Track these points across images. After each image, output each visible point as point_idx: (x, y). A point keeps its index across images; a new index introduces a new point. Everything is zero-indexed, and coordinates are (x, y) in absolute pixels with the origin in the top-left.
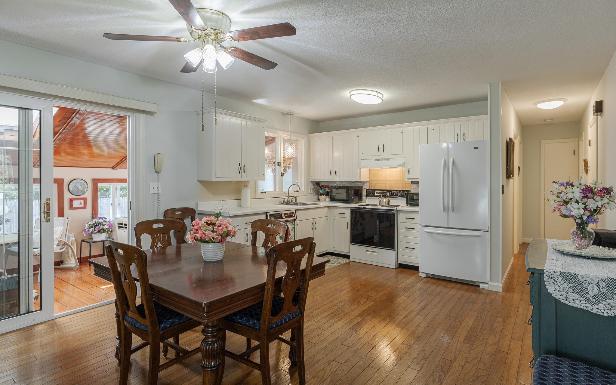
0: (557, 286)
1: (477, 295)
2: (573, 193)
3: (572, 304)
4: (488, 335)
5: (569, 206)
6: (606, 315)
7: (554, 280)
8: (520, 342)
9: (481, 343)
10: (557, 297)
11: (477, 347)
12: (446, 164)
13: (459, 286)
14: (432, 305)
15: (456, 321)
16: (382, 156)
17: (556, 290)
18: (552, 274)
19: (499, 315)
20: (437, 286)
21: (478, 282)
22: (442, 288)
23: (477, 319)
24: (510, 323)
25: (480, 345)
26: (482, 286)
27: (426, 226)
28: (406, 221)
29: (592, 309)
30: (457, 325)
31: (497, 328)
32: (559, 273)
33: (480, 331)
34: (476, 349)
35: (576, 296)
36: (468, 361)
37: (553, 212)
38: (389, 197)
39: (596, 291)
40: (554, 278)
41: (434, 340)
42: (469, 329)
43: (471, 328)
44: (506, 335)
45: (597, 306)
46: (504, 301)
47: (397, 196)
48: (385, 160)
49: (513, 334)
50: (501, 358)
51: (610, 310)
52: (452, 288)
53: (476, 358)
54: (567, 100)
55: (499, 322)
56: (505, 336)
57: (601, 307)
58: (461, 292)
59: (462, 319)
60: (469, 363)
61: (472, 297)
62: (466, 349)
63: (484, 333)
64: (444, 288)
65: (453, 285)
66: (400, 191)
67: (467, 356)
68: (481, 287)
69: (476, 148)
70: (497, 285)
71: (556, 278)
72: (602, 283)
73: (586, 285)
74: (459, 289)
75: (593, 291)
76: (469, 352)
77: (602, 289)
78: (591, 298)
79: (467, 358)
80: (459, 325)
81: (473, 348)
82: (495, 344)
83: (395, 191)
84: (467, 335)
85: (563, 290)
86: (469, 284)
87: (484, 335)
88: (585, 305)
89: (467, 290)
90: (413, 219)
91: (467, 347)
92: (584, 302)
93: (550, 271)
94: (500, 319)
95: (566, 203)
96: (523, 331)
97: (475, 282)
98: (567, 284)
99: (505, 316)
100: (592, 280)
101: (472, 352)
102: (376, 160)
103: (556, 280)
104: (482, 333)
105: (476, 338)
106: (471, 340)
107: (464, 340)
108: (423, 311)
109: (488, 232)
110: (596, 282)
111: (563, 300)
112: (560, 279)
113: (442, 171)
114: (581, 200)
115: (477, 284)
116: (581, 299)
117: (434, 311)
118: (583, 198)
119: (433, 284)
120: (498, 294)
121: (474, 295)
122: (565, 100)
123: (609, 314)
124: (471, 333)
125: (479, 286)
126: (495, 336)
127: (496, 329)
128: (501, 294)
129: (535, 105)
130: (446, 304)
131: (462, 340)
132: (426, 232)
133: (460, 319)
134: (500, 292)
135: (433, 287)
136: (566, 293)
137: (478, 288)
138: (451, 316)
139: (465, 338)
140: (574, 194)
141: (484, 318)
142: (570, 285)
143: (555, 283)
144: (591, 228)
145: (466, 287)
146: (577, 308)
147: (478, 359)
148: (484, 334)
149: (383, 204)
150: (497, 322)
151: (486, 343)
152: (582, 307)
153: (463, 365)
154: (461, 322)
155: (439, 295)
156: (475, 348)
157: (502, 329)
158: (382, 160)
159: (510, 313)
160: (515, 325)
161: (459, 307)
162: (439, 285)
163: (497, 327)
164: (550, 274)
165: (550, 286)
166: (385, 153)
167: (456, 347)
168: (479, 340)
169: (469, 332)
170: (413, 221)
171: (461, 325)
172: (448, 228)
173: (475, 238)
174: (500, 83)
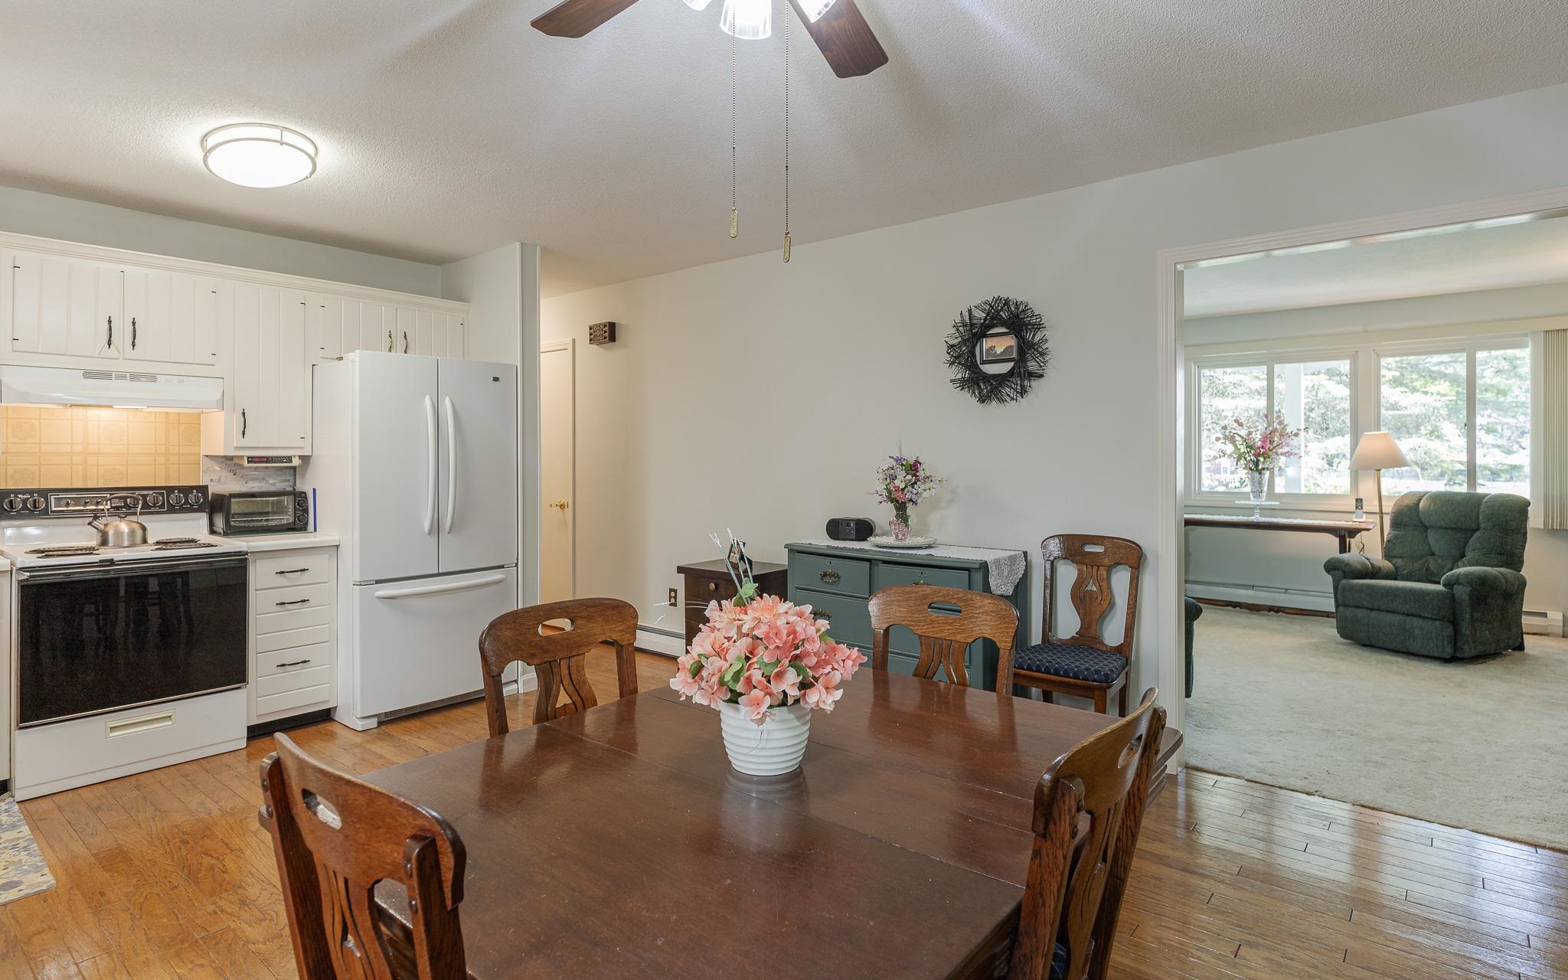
16: (121, 358)
27: (378, 582)
28: (282, 580)
38: (141, 514)
47: (162, 506)
48: (135, 377)
66: (170, 490)
69: (496, 379)
83: (151, 492)
90: (304, 570)
102: (88, 375)
109: (516, 567)
132: (378, 598)
149: (122, 541)
158: (121, 377)
166: (139, 351)
170: (304, 578)
172: (439, 575)
173: (494, 587)
174: (538, 248)
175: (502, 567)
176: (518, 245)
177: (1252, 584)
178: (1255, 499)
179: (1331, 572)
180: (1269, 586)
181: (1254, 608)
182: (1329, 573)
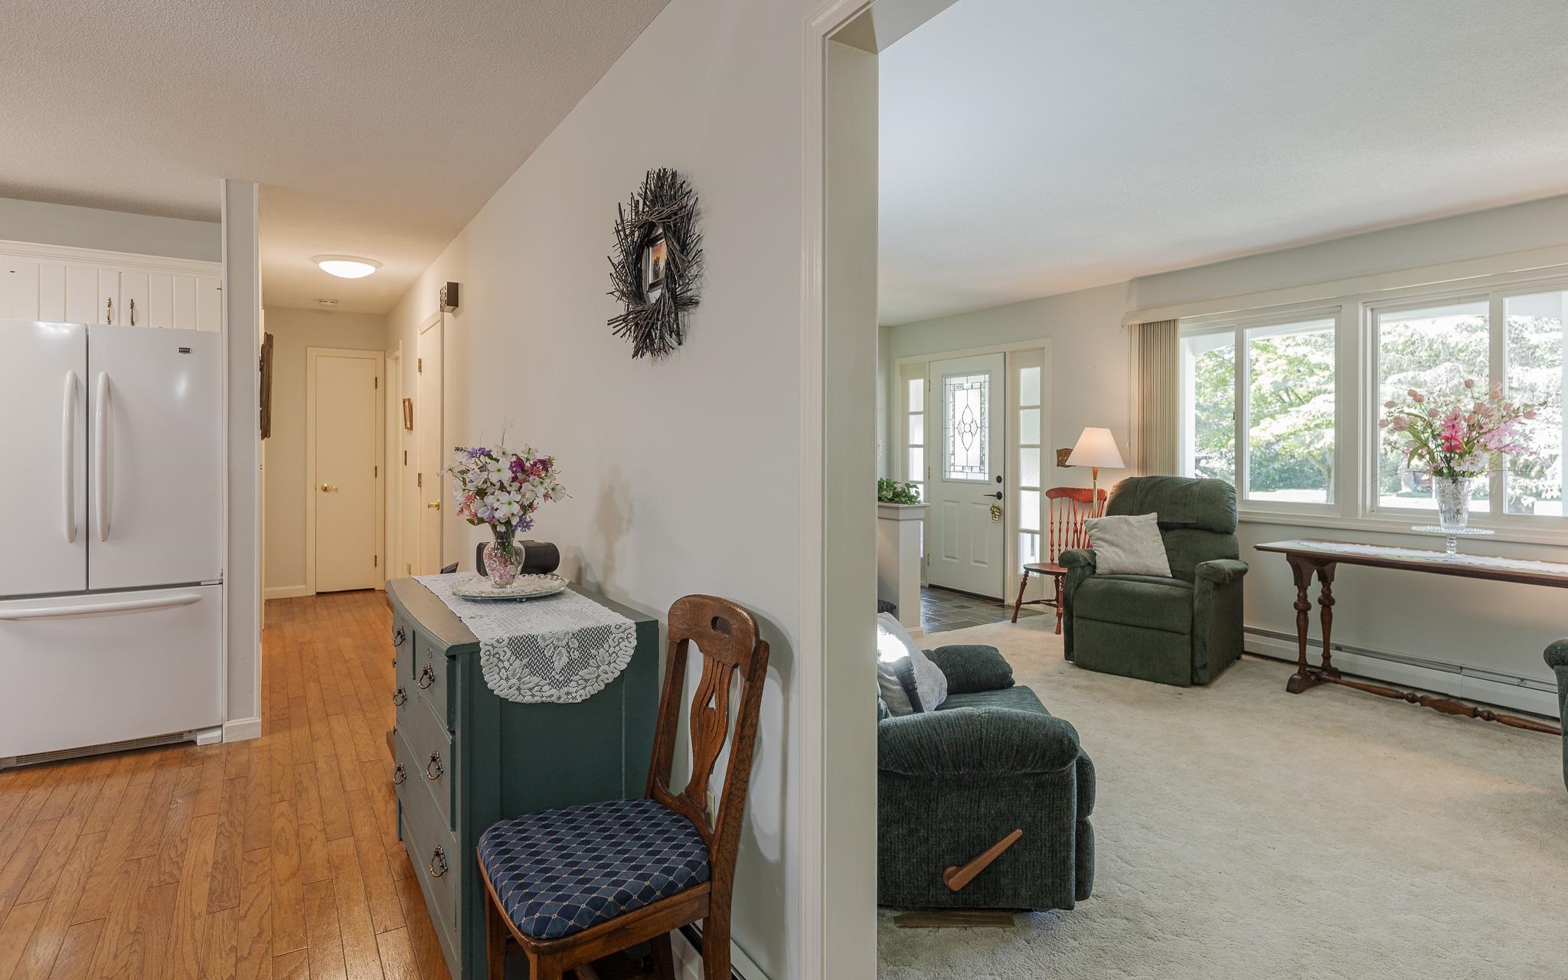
0: (503, 670)
1: (194, 769)
2: (499, 470)
3: (528, 699)
4: (269, 859)
5: (489, 499)
6: (579, 700)
7: (498, 658)
8: (348, 839)
9: (260, 890)
10: (502, 695)
11: (252, 904)
12: (82, 391)
13: (128, 761)
14: (57, 854)
15: (162, 864)
17: (501, 679)
18: (494, 648)
19: (277, 798)
20: (51, 790)
21: (190, 732)
22: (73, 788)
23: (221, 833)
24: (310, 804)
25: (257, 896)
26: (201, 739)
29: (559, 698)
30: (171, 875)
31: (285, 831)
32: (506, 641)
33: (244, 859)
34: (252, 910)
35: (536, 679)
36: (242, 956)
37: (458, 515)
39: (565, 659)
40: (497, 656)
41: (111, 957)
42: (210, 870)
43: (216, 863)
44: (312, 840)
45: (565, 689)
46: (274, 759)
49: (328, 829)
50: (322, 899)
51: (584, 688)
52: (109, 776)
53: (260, 935)
54: (382, 265)
55: (282, 814)
56: (310, 843)
57: (572, 687)
58: (145, 777)
59: (179, 853)
60: (246, 958)
61: (183, 779)
62: (223, 926)
63: (255, 861)
64: (81, 785)
65: (106, 766)
67: (234, 943)
68: (198, 744)
69: (185, 351)
70: (247, 722)
71: (502, 654)
72: (572, 642)
73: (550, 654)
74: (133, 772)
75: (561, 662)
76: (235, 929)
77: (573, 652)
78: (557, 677)
79: (234, 949)
80: (176, 872)
81: (242, 913)
82: (294, 874)
84: (210, 888)
85: (514, 675)
86: (160, 746)
87: (260, 865)
88: (548, 693)
89: (161, 765)
91: (223, 920)
92: (547, 687)
93: (491, 642)
94: (283, 807)
95: (481, 493)
96: (346, 812)
97: (181, 734)
98: (521, 660)
99: (291, 794)
100: (558, 639)
101: (242, 925)
103: (501, 658)
104: (251, 862)
105: (241, 884)
106: (228, 895)
107: (209, 905)
108: (29, 886)
109: (221, 585)
110: (564, 643)
111: (513, 696)
112: (509, 653)
113: (65, 413)
114: (511, 486)
115: (186, 738)
116: (543, 682)
117: (72, 869)
118: (512, 482)
119: (34, 786)
120: (254, 744)
121: (188, 773)
122: (378, 265)
123: (584, 697)
124: (220, 877)
125: (193, 743)
126: (287, 854)
127: (283, 834)
128: (259, 744)
129: (315, 262)
130: (107, 831)
131: (200, 907)
133: (173, 854)
134: (257, 739)
135: (39, 795)
136: (519, 679)
137: (190, 749)
138: (139, 859)
139: (210, 900)
140: (501, 473)
141: (240, 821)
142: (525, 661)
143: (500, 664)
144: (519, 538)
145: (155, 757)
146: (536, 705)
147: (267, 935)
148: (256, 864)
150: (278, 817)
151: (272, 882)
152: (544, 699)
153: (231, 975)
154: (179, 859)
155: (70, 813)
156: (249, 909)
157: (296, 828)
159: (301, 782)
160: (323, 805)
161: (155, 823)
162: (59, 782)
163: (283, 830)
164: (490, 648)
165: (490, 674)
167: (193, 935)
168: (250, 883)
169: (213, 877)
171: (180, 869)
172: (87, 592)
173: (182, 609)
174: (256, 186)
175: (198, 584)
176: (223, 181)
177: (1459, 663)
178: (1447, 525)
179: (1555, 667)
180: (1486, 667)
181: (1447, 706)
182: (1553, 668)
